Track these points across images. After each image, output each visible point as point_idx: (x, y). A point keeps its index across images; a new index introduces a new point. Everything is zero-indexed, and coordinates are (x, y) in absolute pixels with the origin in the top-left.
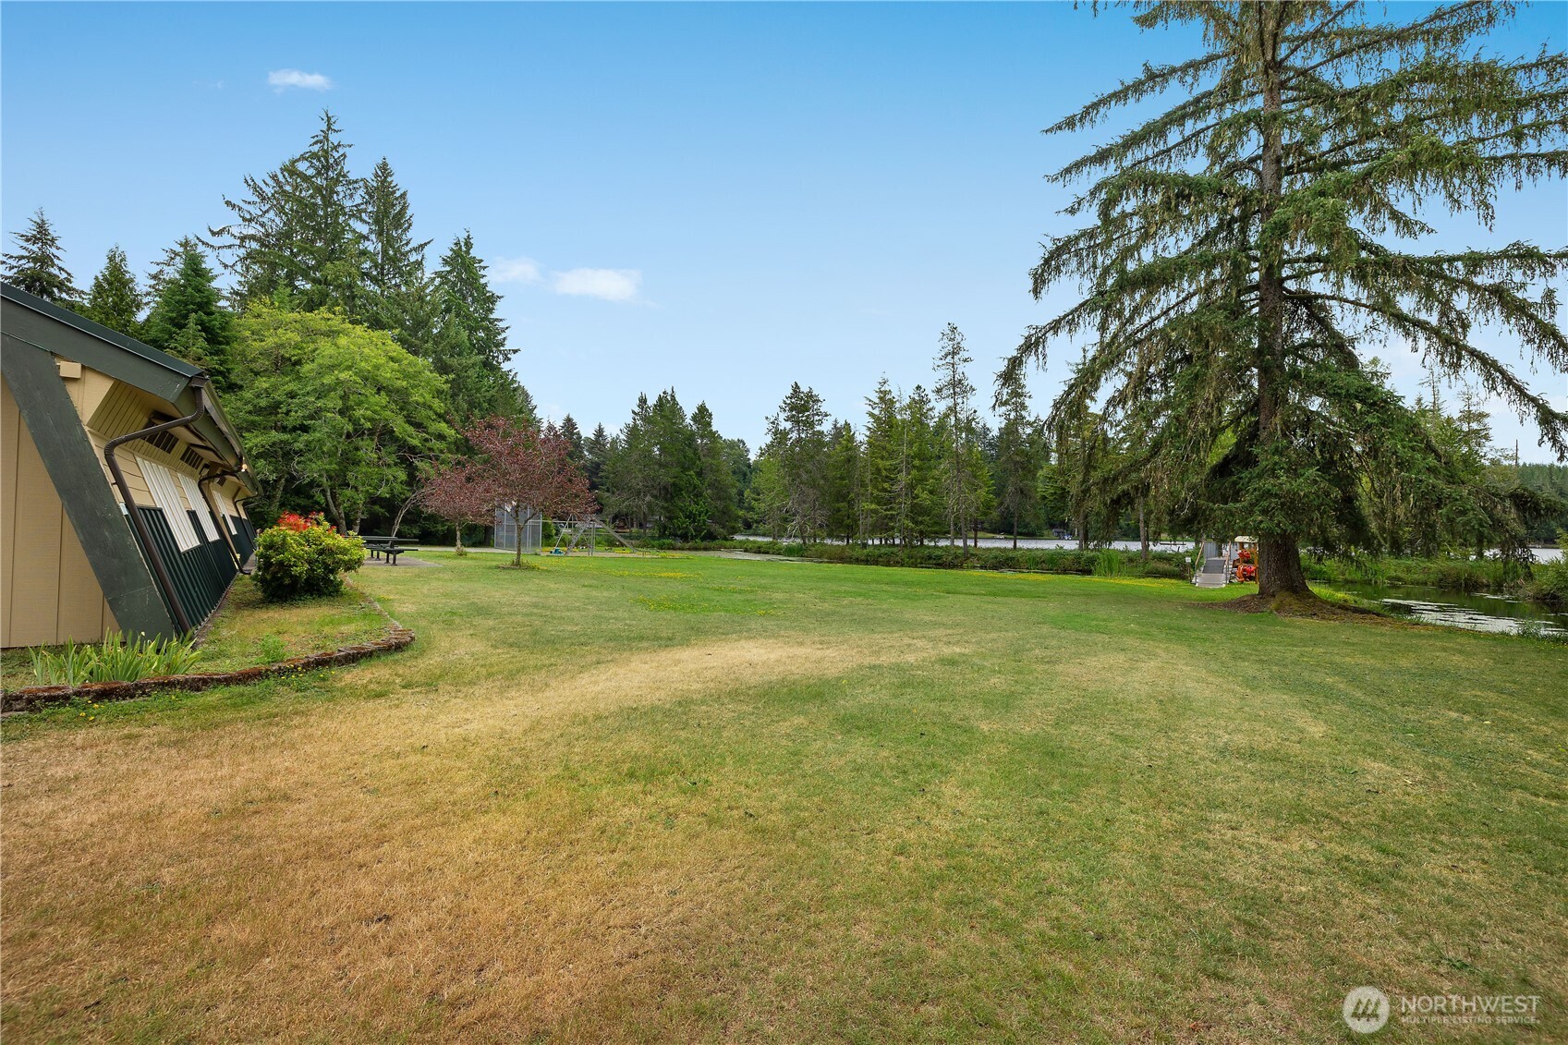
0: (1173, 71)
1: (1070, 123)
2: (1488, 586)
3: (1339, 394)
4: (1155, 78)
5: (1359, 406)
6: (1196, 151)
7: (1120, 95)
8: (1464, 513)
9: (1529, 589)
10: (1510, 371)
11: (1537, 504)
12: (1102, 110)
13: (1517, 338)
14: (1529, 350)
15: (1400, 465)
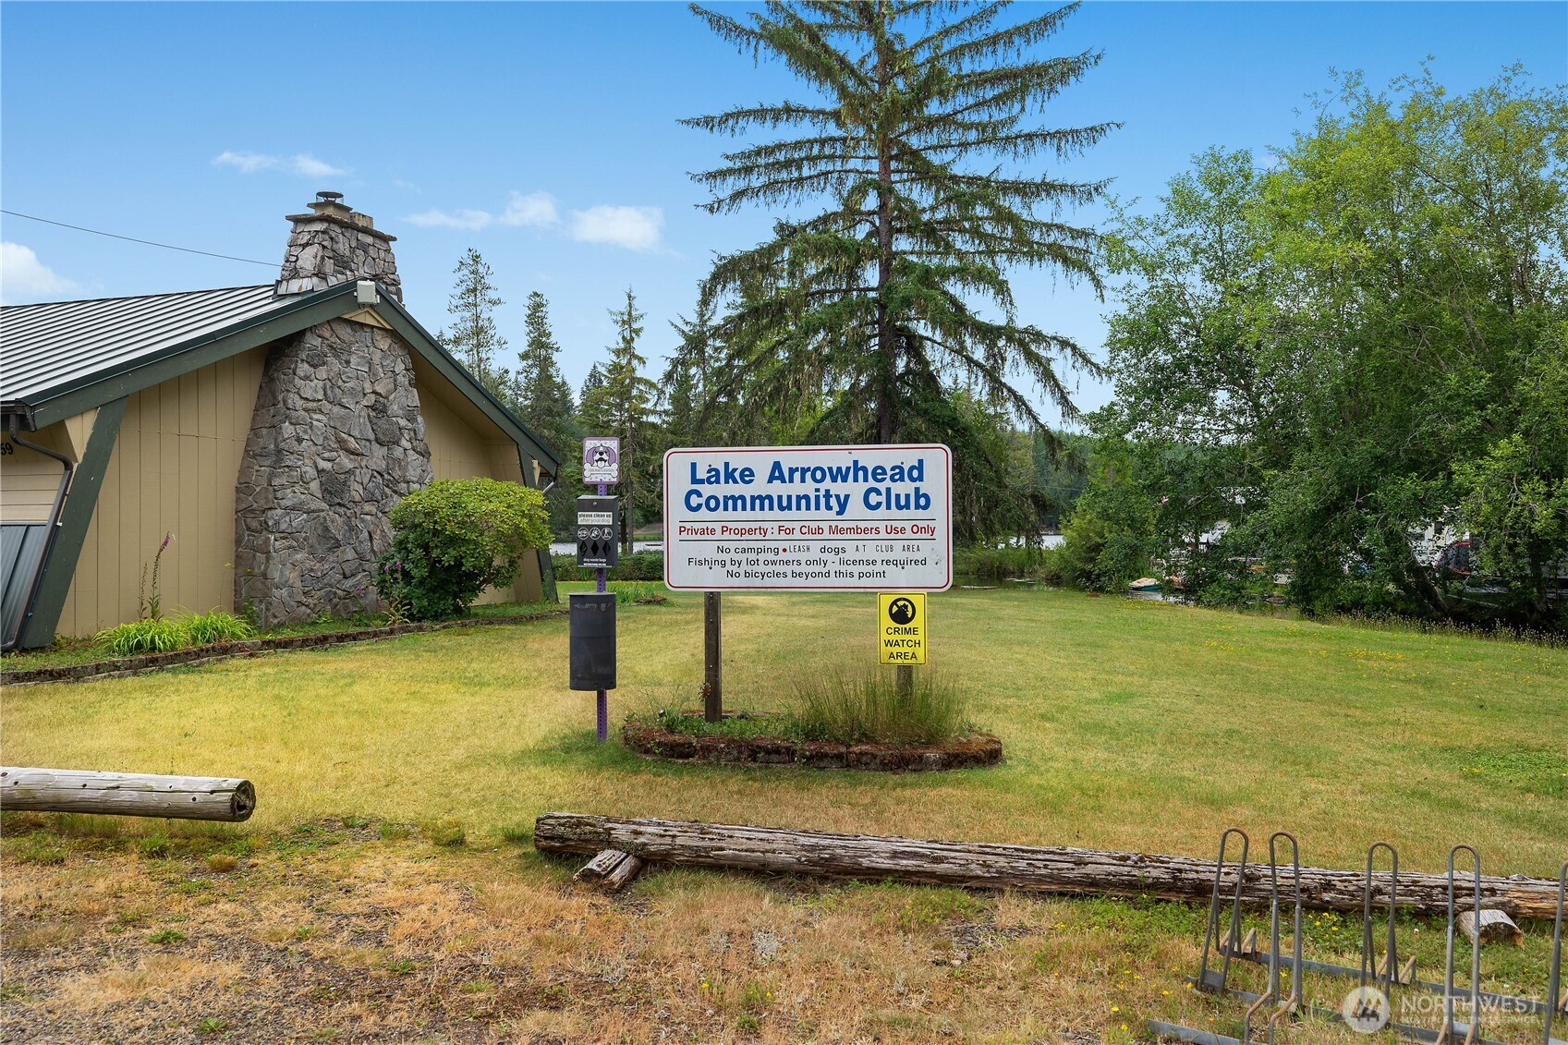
0: (805, 111)
1: (708, 122)
2: (1013, 573)
3: (937, 422)
4: (789, 111)
5: (950, 431)
6: (824, 188)
7: (760, 114)
8: (1009, 511)
9: (1042, 573)
10: (1030, 404)
11: (1044, 502)
12: (742, 123)
13: (1033, 377)
14: (1039, 386)
15: (975, 476)
